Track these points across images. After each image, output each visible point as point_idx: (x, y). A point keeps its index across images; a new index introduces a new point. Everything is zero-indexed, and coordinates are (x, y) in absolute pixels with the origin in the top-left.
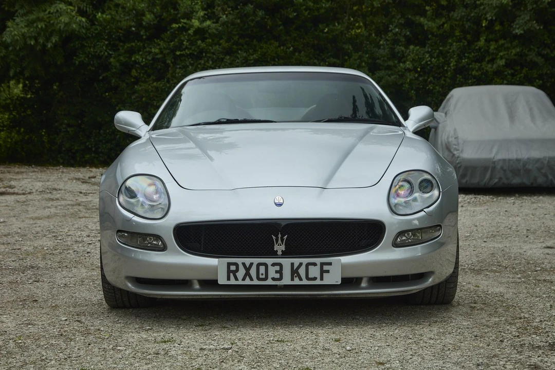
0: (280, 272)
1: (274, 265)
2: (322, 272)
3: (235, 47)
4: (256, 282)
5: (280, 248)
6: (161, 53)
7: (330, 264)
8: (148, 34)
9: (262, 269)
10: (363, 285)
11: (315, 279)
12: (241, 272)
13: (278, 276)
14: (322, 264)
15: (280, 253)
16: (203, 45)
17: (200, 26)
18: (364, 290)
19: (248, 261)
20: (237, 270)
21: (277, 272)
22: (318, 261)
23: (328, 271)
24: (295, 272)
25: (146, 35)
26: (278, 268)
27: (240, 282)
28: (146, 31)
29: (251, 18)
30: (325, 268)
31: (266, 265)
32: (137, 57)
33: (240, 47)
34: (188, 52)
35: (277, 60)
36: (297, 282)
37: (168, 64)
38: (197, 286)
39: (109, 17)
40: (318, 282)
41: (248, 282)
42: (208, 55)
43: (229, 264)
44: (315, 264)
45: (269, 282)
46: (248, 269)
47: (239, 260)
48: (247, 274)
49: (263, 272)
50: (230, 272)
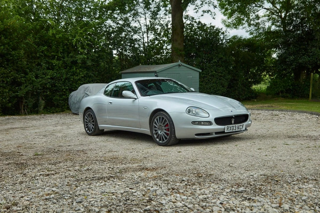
0: (236, 128)
2: (243, 127)
4: (232, 131)
5: (233, 122)
7: (243, 125)
9: (233, 127)
12: (229, 129)
24: (238, 128)
26: (235, 127)
27: (229, 131)
30: (243, 126)
36: (238, 130)
38: (214, 134)
40: (242, 130)
41: (230, 131)
43: (227, 127)
45: (234, 131)
46: (230, 128)
47: (229, 126)
48: (230, 129)
49: (233, 128)
50: (227, 129)
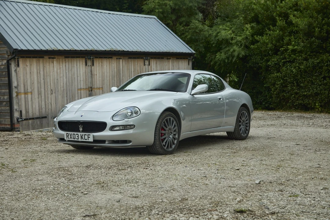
0: (78, 137)
1: (77, 134)
3: (308, 57)
4: (73, 140)
5: (81, 129)
6: (277, 61)
7: (90, 135)
8: (272, 53)
10: (106, 143)
11: (86, 139)
12: (69, 137)
13: (78, 138)
14: (88, 135)
15: (81, 131)
16: (295, 57)
17: (293, 48)
18: (107, 144)
19: (71, 133)
20: (68, 136)
21: (77, 137)
22: (87, 134)
23: (89, 137)
24: (82, 137)
25: (271, 53)
26: (77, 135)
27: (69, 139)
28: (272, 51)
29: (315, 44)
30: (89, 136)
31: (74, 134)
32: (269, 63)
33: (311, 57)
34: (288, 60)
35: (329, 62)
36: (82, 140)
37: (280, 65)
39: (256, 47)
40: (87, 141)
41: (71, 139)
42: (297, 61)
43: (67, 134)
44: (86, 135)
45: (76, 140)
46: (71, 135)
47: (69, 133)
48: (71, 137)
49: (74, 136)
50: (67, 136)
